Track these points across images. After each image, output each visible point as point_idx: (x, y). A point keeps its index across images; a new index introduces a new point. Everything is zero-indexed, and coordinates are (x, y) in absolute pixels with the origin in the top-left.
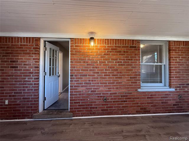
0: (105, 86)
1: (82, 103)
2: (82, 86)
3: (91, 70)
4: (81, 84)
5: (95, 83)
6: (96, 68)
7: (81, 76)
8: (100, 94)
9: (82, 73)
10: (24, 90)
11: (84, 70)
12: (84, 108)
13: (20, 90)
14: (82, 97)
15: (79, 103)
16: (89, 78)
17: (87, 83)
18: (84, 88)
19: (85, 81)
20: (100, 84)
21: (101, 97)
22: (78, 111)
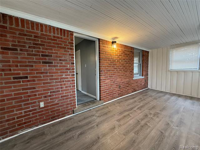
0: (120, 78)
1: (108, 91)
2: (108, 79)
3: (112, 66)
4: (107, 77)
5: (115, 76)
6: (115, 65)
7: (107, 71)
8: (117, 83)
9: (108, 69)
10: (62, 88)
11: (109, 67)
12: (109, 95)
13: (58, 88)
14: (108, 87)
15: (106, 92)
16: (112, 72)
17: (110, 77)
18: (109, 80)
19: (110, 75)
20: (117, 77)
21: (118, 85)
22: (106, 98)
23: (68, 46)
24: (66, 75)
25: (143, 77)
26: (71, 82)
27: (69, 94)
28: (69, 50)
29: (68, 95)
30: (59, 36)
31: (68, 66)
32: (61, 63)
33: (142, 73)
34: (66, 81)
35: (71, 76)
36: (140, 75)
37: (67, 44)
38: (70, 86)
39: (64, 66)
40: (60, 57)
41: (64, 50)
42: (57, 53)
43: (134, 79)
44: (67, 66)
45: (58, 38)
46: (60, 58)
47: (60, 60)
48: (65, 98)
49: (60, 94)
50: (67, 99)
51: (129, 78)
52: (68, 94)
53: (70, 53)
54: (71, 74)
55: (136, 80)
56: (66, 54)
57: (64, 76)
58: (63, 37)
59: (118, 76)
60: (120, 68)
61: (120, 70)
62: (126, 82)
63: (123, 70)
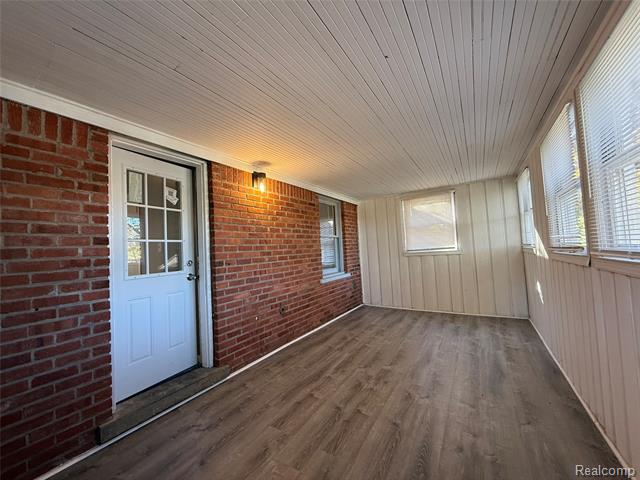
0: (282, 281)
1: (245, 330)
2: (243, 289)
3: (257, 248)
4: (239, 282)
5: (266, 278)
6: (266, 242)
7: (238, 262)
8: (274, 300)
9: (241, 255)
10: (41, 342)
11: (245, 249)
12: (248, 343)
13: (19, 347)
14: (244, 316)
15: (238, 332)
16: (255, 267)
17: (251, 280)
18: (246, 293)
19: (248, 274)
20: (273, 279)
21: (276, 306)
22: (237, 355)
23: (83, 176)
24: (65, 288)
25: (349, 275)
26: (92, 313)
27: (78, 364)
28: (85, 193)
29: (73, 370)
30: (42, 137)
31: (80, 251)
32: (46, 241)
33: (345, 265)
34: (64, 312)
35: (90, 290)
36: (340, 271)
37: (79, 169)
38: (86, 331)
39: (60, 253)
40: (39, 216)
41: (61, 191)
42: (26, 203)
43: (323, 281)
44: (75, 253)
45: (35, 144)
46: (41, 223)
47: (41, 229)
48: (54, 383)
49: (31, 370)
50: (66, 385)
51: (309, 280)
52: (71, 364)
53: (90, 202)
54: (90, 281)
55: (331, 283)
56: (68, 207)
57: (55, 293)
58: (58, 142)
59: (275, 276)
60: (280, 253)
61: (280, 259)
62: (301, 292)
63: (292, 258)
